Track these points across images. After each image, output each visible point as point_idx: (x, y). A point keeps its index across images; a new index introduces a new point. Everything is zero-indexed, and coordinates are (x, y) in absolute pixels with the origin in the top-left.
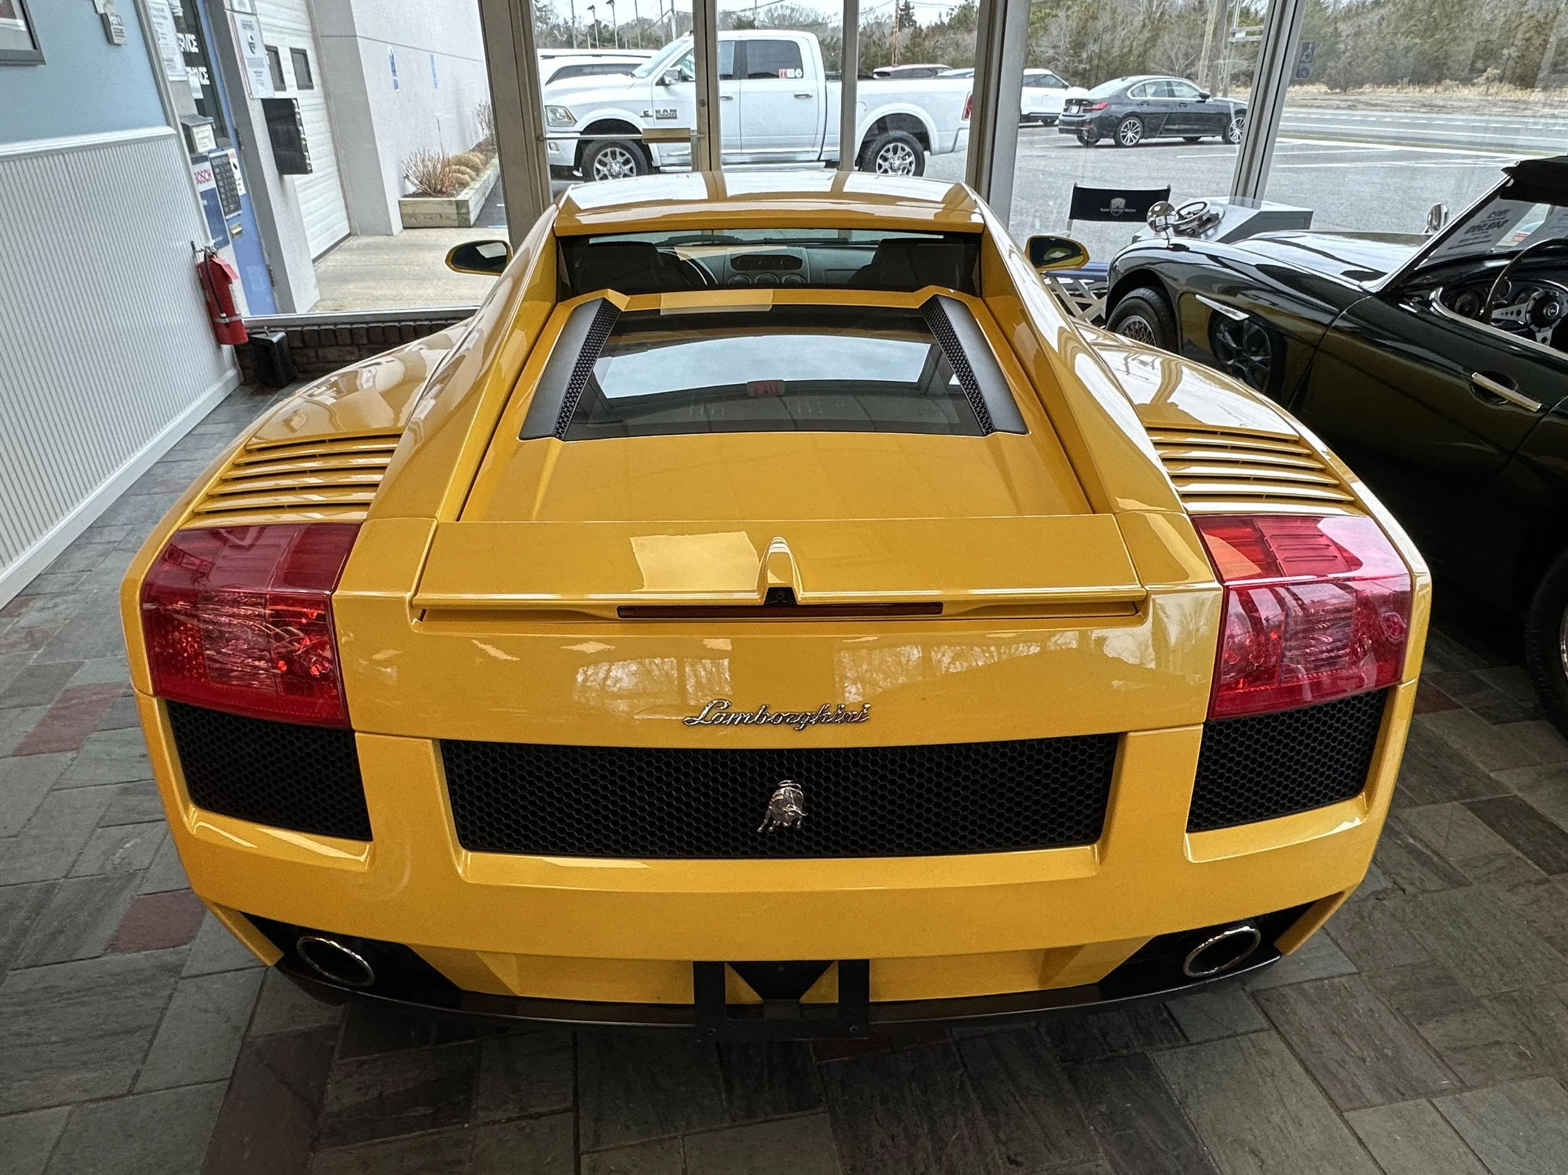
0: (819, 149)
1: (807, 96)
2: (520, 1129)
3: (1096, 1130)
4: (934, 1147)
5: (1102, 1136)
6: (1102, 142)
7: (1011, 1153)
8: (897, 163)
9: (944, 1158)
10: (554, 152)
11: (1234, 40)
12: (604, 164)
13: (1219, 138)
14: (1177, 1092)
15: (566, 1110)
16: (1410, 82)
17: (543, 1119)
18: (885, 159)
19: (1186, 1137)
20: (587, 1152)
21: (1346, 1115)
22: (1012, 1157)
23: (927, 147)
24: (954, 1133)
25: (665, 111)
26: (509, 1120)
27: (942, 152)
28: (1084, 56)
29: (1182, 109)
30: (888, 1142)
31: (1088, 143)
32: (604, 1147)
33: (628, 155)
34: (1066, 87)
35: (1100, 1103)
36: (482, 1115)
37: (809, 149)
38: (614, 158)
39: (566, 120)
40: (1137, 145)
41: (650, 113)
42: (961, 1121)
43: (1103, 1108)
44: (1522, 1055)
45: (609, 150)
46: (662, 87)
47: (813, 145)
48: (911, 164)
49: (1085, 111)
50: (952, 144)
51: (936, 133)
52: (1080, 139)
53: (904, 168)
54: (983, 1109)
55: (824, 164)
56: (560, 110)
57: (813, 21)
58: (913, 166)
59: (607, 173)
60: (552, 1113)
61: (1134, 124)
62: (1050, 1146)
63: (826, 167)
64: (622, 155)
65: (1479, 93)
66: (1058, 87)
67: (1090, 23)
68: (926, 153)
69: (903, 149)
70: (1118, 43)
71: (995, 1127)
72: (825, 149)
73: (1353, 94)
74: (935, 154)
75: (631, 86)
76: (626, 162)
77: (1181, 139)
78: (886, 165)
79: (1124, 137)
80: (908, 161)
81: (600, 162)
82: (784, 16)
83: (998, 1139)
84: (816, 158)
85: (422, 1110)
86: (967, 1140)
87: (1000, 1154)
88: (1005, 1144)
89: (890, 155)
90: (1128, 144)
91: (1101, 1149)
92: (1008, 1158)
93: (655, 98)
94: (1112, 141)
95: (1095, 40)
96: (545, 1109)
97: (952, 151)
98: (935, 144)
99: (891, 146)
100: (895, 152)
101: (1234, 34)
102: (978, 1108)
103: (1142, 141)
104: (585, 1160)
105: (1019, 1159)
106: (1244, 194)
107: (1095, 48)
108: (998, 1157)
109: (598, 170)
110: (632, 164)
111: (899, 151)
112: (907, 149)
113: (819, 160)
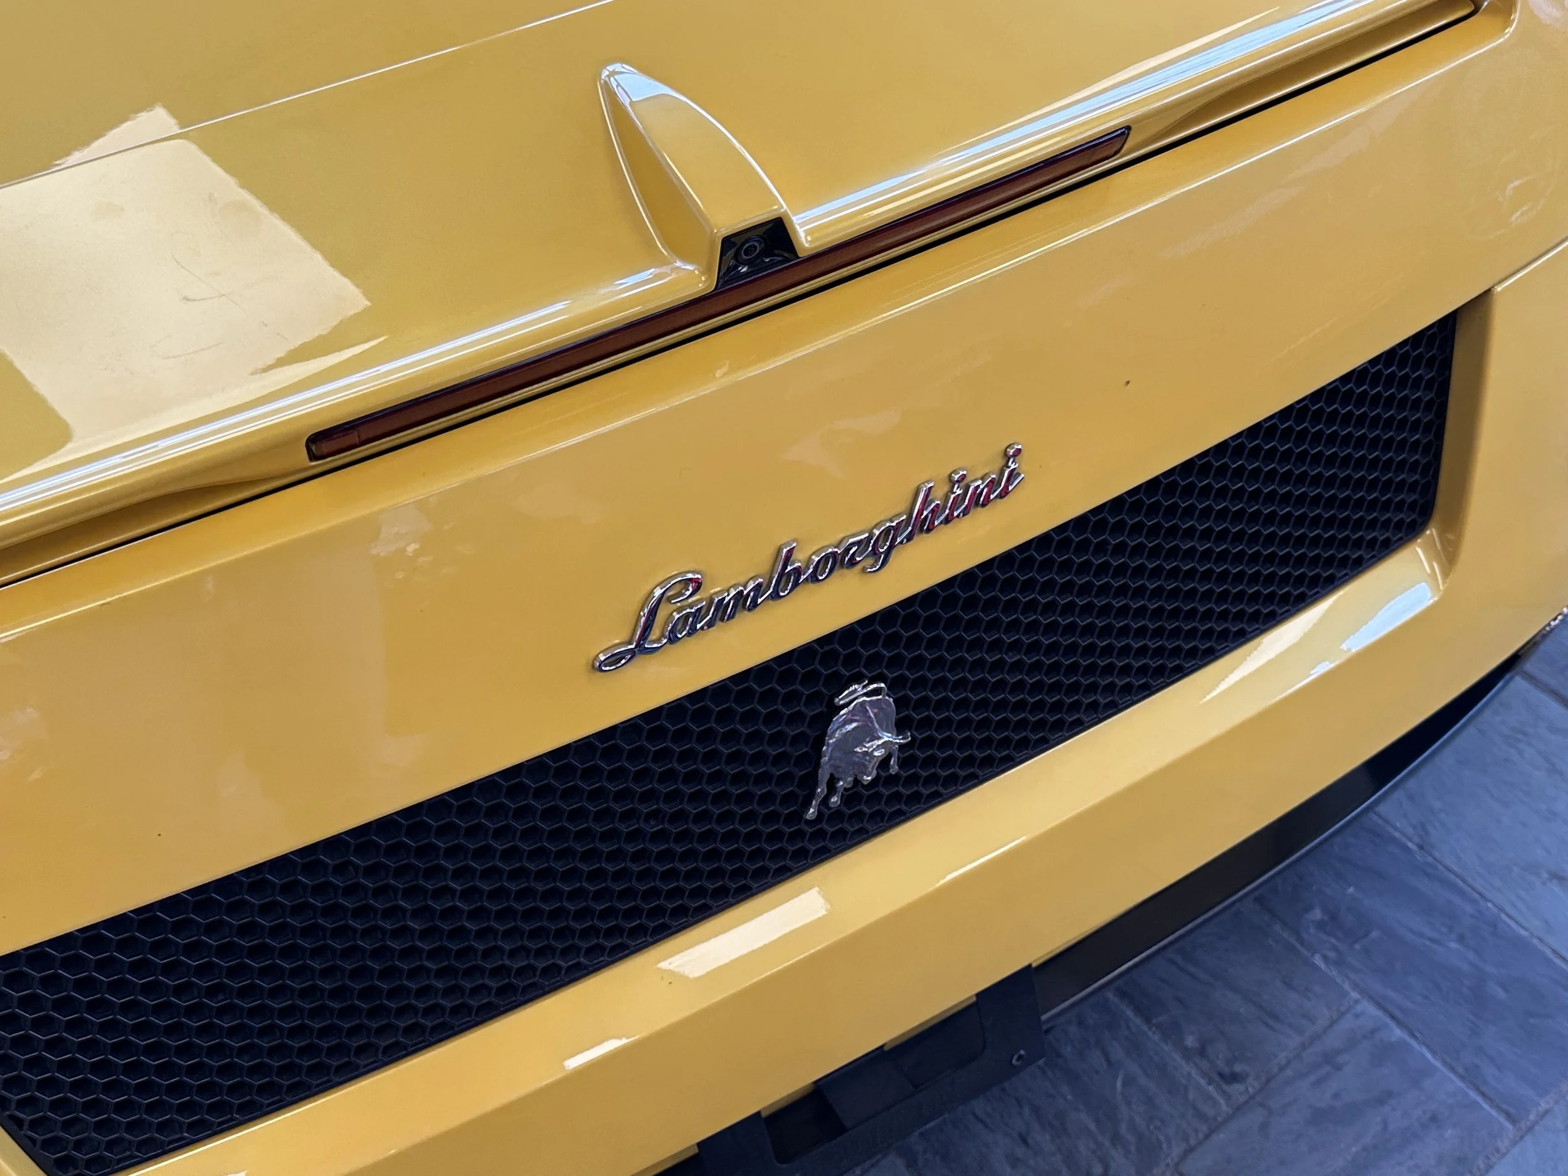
3: (1325, 958)
4: (1097, 1121)
5: (1340, 963)
7: (1221, 1064)
9: (1123, 1129)
14: (1410, 831)
19: (1457, 900)
22: (1226, 1071)
24: (1116, 1077)
30: (1020, 1151)
35: (1309, 909)
42: (1117, 1051)
43: (1317, 914)
54: (1138, 1010)
62: (1270, 1022)
83: (1187, 1054)
86: (1143, 1080)
87: (1204, 1075)
88: (1202, 1052)
91: (1346, 986)
92: (1221, 1075)
102: (1129, 1013)
105: (1238, 1068)
108: (1203, 1082)
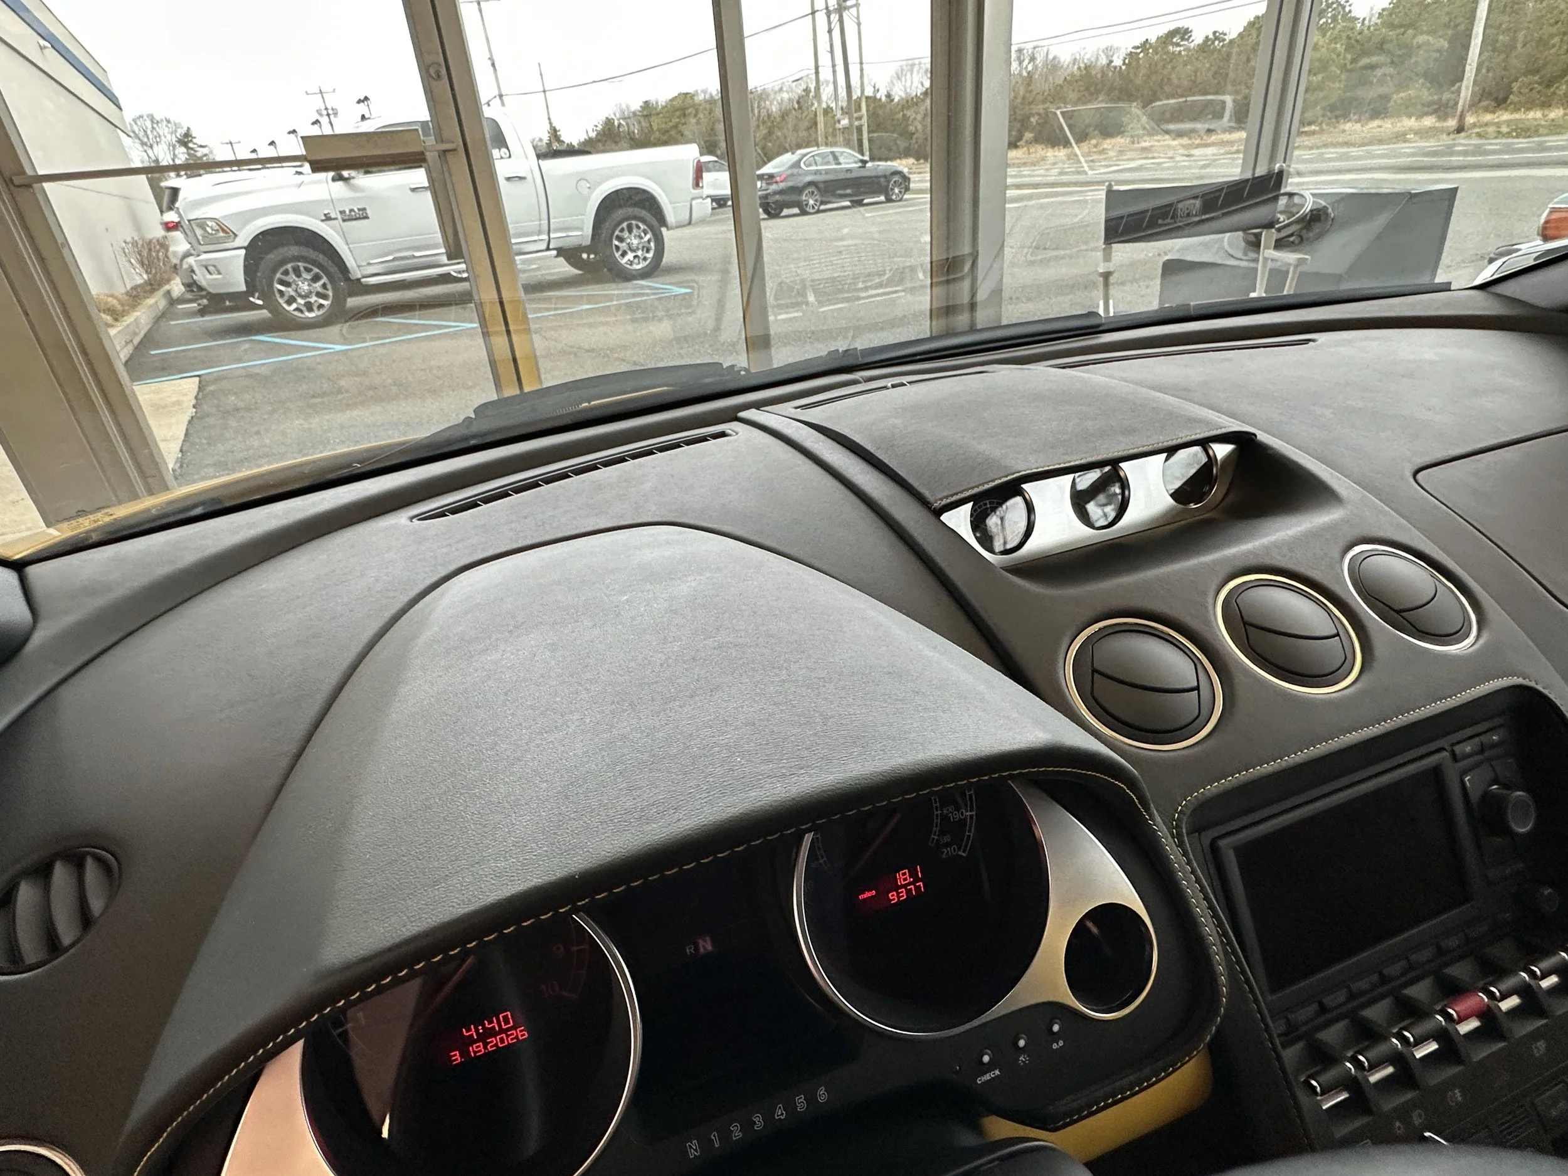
0: (545, 237)
1: (521, 178)
6: (785, 212)
8: (635, 242)
10: (214, 276)
11: (840, 127)
12: (287, 284)
13: (882, 198)
23: (663, 222)
25: (351, 210)
27: (679, 226)
29: (849, 176)
31: (774, 215)
33: (316, 270)
37: (536, 238)
38: (299, 275)
39: (221, 234)
40: (819, 211)
41: (333, 216)
45: (289, 266)
46: (340, 184)
47: (540, 233)
48: (649, 241)
49: (768, 184)
50: (687, 217)
51: (669, 206)
52: (767, 211)
53: (643, 247)
55: (554, 253)
56: (210, 223)
58: (652, 244)
59: (293, 293)
61: (813, 193)
63: (557, 256)
64: (308, 270)
65: (1024, 154)
68: (664, 230)
69: (638, 227)
72: (552, 236)
74: (672, 228)
75: (300, 186)
76: (316, 278)
77: (848, 203)
78: (623, 246)
79: (807, 205)
80: (646, 239)
81: (282, 282)
84: (544, 246)
89: (626, 234)
90: (811, 211)
93: (334, 196)
94: (796, 210)
97: (690, 223)
98: (670, 218)
99: (625, 225)
100: (630, 231)
101: (839, 121)
103: (823, 207)
109: (281, 292)
110: (324, 280)
111: (635, 231)
112: (642, 226)
113: (548, 249)
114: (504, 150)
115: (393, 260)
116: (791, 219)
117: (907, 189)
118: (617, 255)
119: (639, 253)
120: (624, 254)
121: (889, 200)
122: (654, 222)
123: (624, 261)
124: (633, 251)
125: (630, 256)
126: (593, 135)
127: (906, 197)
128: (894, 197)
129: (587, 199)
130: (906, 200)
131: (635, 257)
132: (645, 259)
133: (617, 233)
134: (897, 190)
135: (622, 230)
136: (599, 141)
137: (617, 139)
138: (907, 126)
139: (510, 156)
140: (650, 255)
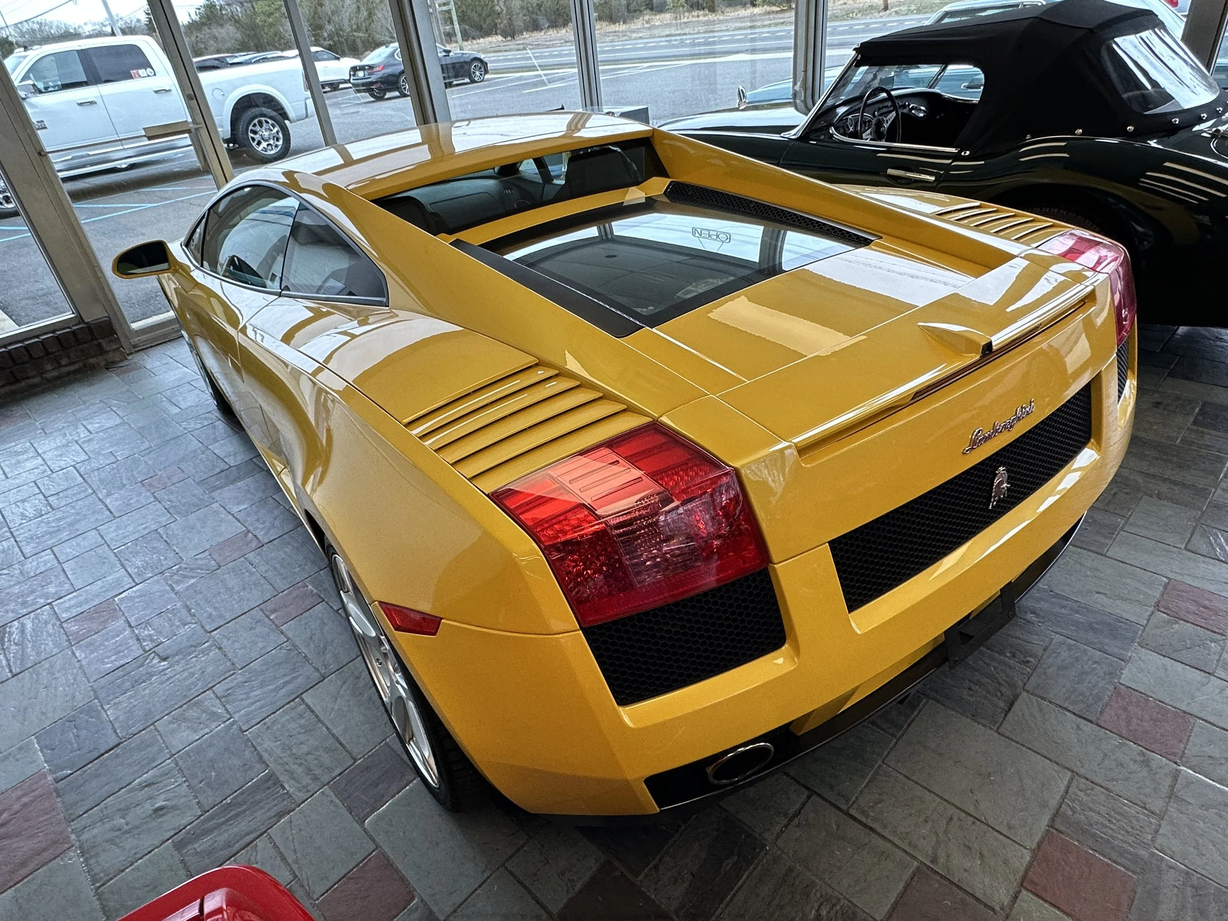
1: (165, 90)
2: (798, 827)
6: (388, 95)
8: (266, 134)
13: (467, 80)
15: (809, 797)
16: (549, 27)
17: (802, 811)
18: (255, 133)
20: (849, 808)
21: (1108, 554)
23: (285, 116)
26: (786, 826)
27: (299, 119)
28: (325, 34)
31: (380, 98)
32: (854, 799)
34: (338, 59)
36: (769, 836)
44: (1127, 493)
48: (277, 132)
49: (369, 74)
50: (304, 112)
51: (289, 105)
52: (372, 95)
53: (274, 137)
57: (66, 32)
58: (281, 135)
60: (803, 805)
66: (333, 59)
67: (319, 8)
68: (287, 122)
69: (267, 122)
70: (346, 22)
71: (1002, 652)
73: (520, 40)
74: (294, 122)
78: (257, 137)
80: (275, 130)
82: (33, 31)
85: (730, 862)
89: (258, 128)
94: (397, 94)
95: (329, 22)
96: (798, 806)
97: (307, 116)
98: (291, 114)
99: (256, 121)
100: (261, 126)
104: (853, 812)
106: (592, 105)
107: (329, 27)
111: (265, 125)
112: (270, 121)
114: (149, 70)
115: (72, 159)
116: (393, 101)
117: (486, 72)
118: (254, 144)
119: (271, 142)
120: (259, 143)
121: (473, 81)
122: (279, 118)
123: (260, 148)
124: (266, 140)
125: (264, 144)
126: (196, 18)
127: (487, 76)
128: (476, 79)
129: (223, 103)
130: (488, 80)
131: (268, 145)
132: (276, 146)
133: (251, 127)
134: (478, 73)
135: (255, 125)
136: (203, 24)
137: (221, 21)
138: (493, 6)
139: (155, 75)
140: (280, 143)
